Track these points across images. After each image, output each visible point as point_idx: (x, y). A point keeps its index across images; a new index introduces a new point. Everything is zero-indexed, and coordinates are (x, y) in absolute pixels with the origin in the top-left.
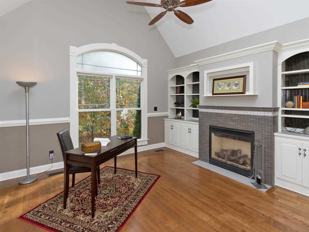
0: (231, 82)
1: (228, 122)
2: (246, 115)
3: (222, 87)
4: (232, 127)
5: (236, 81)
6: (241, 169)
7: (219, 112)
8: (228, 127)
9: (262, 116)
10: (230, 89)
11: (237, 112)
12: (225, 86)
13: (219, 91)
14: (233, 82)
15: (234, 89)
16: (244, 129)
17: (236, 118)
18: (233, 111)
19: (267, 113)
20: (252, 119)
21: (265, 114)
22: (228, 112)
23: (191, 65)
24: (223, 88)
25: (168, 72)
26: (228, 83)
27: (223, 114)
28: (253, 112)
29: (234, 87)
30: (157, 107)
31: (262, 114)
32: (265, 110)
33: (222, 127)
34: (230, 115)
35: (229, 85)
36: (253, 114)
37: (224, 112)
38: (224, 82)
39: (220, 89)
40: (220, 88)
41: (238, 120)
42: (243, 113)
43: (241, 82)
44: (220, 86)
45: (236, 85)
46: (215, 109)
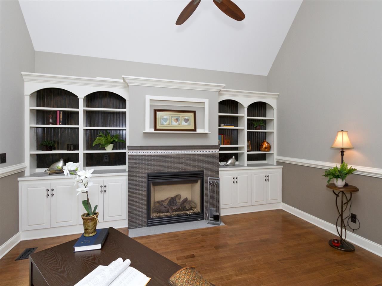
0: (180, 117)
1: (176, 165)
2: (196, 154)
3: (168, 121)
4: (180, 170)
5: (186, 116)
6: (190, 215)
7: (164, 153)
8: (175, 171)
9: (211, 154)
10: (179, 125)
11: (186, 152)
12: (172, 121)
13: (164, 126)
14: (182, 117)
15: (184, 125)
16: (194, 170)
17: (186, 158)
18: (182, 151)
19: (215, 151)
20: (202, 158)
21: (213, 152)
22: (176, 153)
23: (98, 78)
24: (170, 123)
25: (26, 75)
26: (176, 118)
27: (169, 155)
28: (203, 151)
29: (184, 123)
30: (5, 154)
31: (210, 152)
32: (213, 147)
33: (168, 173)
34: (178, 156)
35: (177, 120)
36: (203, 152)
37: (171, 153)
38: (171, 116)
39: (165, 124)
40: (166, 122)
41: (187, 160)
42: (193, 152)
43: (191, 118)
44: (166, 120)
45: (186, 120)
46: (158, 149)
